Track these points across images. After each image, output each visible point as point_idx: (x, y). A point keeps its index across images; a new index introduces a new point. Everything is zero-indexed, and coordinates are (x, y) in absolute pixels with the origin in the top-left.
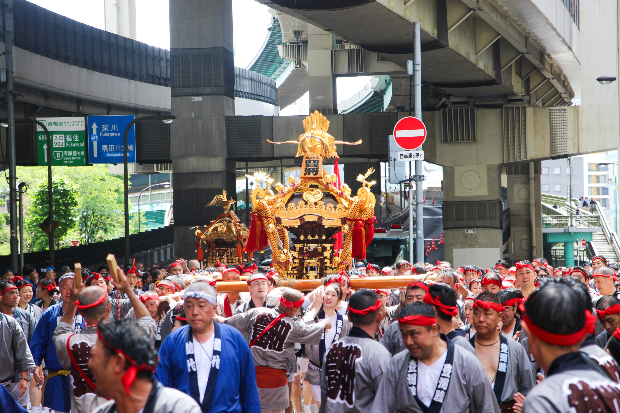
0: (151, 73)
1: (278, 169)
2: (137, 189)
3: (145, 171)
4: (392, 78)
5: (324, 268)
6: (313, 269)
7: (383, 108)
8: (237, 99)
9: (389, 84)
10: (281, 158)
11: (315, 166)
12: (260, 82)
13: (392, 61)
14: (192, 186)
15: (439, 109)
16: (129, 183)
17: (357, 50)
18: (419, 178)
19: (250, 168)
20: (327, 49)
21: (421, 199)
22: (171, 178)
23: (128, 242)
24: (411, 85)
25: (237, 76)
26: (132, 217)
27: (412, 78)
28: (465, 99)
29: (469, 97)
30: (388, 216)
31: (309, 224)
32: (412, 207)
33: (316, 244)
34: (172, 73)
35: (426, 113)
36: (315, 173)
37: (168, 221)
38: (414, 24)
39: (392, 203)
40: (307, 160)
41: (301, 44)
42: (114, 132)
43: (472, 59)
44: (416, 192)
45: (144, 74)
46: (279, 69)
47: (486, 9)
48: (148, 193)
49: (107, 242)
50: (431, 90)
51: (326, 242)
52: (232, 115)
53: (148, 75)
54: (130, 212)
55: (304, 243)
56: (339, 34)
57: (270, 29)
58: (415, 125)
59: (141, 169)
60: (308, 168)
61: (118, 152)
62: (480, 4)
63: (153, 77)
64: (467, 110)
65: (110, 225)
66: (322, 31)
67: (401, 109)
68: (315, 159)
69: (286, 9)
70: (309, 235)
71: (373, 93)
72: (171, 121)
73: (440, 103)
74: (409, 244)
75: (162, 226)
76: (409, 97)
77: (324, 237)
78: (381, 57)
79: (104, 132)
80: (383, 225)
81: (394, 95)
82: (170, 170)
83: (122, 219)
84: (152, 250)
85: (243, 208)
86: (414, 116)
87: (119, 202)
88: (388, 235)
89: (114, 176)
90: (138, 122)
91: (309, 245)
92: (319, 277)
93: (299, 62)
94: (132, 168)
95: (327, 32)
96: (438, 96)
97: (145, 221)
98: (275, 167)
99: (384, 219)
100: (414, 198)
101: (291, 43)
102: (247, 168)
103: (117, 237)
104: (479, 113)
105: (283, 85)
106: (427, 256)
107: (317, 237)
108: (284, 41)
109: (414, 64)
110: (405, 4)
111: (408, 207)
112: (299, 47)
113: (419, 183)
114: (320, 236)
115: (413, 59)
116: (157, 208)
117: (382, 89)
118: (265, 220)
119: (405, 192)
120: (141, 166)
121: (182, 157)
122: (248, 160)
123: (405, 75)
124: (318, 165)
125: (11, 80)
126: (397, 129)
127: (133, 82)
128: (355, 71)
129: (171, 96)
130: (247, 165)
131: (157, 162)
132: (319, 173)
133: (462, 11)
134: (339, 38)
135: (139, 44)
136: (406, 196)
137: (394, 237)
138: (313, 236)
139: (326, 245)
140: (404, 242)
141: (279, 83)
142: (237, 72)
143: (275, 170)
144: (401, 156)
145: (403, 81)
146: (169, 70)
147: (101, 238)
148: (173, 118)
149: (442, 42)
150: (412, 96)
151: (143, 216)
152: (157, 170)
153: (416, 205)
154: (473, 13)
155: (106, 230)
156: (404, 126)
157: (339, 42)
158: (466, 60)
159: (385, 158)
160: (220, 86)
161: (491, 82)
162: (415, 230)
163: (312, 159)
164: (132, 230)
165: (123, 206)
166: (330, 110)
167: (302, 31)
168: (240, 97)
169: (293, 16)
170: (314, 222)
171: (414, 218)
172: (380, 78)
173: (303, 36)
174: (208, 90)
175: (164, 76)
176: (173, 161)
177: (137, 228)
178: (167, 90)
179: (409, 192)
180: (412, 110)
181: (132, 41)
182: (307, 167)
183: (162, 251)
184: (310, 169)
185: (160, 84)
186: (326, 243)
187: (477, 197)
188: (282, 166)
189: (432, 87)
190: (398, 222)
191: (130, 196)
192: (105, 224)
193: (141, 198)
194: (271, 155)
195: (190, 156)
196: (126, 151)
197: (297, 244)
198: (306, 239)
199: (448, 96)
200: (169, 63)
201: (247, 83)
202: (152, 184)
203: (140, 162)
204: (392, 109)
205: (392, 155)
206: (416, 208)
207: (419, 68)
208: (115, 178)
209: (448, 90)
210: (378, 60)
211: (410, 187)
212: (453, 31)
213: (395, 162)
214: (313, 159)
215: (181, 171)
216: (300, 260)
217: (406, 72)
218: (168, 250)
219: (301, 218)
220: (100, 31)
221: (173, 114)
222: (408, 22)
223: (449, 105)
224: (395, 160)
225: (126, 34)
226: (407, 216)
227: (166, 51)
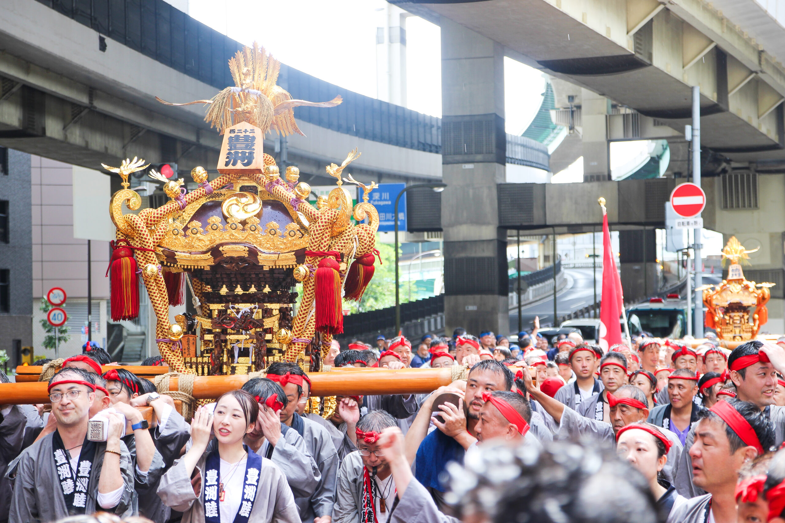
0: (422, 140)
1: (551, 237)
2: (408, 256)
3: (416, 239)
4: (669, 143)
5: (263, 351)
6: (244, 353)
7: (659, 173)
8: (508, 165)
9: (666, 149)
10: (553, 226)
11: (246, 148)
12: (532, 148)
13: (670, 125)
14: (462, 255)
15: (718, 175)
16: (400, 251)
17: (632, 114)
18: (696, 247)
19: (522, 236)
20: (602, 114)
21: (700, 267)
22: (441, 246)
23: (398, 310)
24: (689, 151)
25: (509, 142)
26: (402, 285)
27: (690, 144)
28: (746, 165)
29: (751, 162)
30: (664, 286)
31: (231, 263)
32: (690, 276)
33: (251, 303)
34: (443, 141)
35: (707, 179)
36: (246, 161)
37: (439, 289)
38: (692, 89)
39: (669, 272)
40: (233, 135)
41: (575, 109)
42: (385, 200)
43: (754, 123)
44: (694, 261)
45: (415, 142)
46: (552, 135)
47: (769, 71)
48: (418, 262)
49: (378, 311)
50: (710, 155)
51: (271, 298)
52: (503, 182)
53: (419, 142)
54: (400, 280)
55: (227, 302)
56: (615, 99)
57: (543, 94)
58: (694, 192)
59: (412, 237)
60: (233, 151)
61: (388, 220)
62: (762, 66)
63: (424, 145)
64: (748, 176)
65: (381, 293)
66: (595, 95)
67: (679, 175)
68: (248, 134)
69: (559, 74)
70: (239, 286)
71: (649, 159)
72: (441, 190)
73: (720, 169)
74: (687, 314)
75: (433, 295)
76: (687, 162)
77: (267, 290)
78: (658, 122)
79: (375, 201)
80: (659, 295)
81: (671, 160)
82: (441, 237)
83: (393, 287)
84: (422, 319)
85: (514, 276)
86: (692, 182)
87: (390, 270)
88: (665, 305)
89: (384, 244)
90: (409, 191)
91: (237, 306)
92: (253, 369)
93: (571, 128)
94: (403, 236)
95: (602, 97)
96: (717, 161)
97: (416, 290)
98: (547, 235)
99: (661, 289)
100: (692, 266)
101: (565, 108)
102: (518, 236)
103: (387, 306)
104: (761, 178)
105: (556, 152)
106: (706, 327)
107: (253, 290)
108: (557, 105)
109: (693, 129)
110: (683, 67)
111: (686, 276)
112: (573, 112)
113: (697, 252)
114: (260, 288)
115: (691, 124)
116: (426, 276)
117: (659, 154)
118: (139, 255)
119: (683, 261)
120: (412, 235)
121: (452, 225)
122: (519, 228)
123: (682, 140)
124: (253, 145)
125: (284, 151)
126: (675, 195)
127: (404, 150)
128: (630, 135)
129: (443, 164)
130: (518, 233)
131: (428, 230)
132: (254, 161)
133: (744, 73)
134: (614, 103)
135: (411, 112)
136: (684, 264)
137: (671, 307)
138: (245, 288)
139: (269, 306)
140: (682, 312)
141: (551, 150)
142: (508, 138)
143: (547, 238)
144: (679, 224)
145: (680, 146)
146: (440, 138)
147: (371, 307)
148: (444, 186)
149: (722, 106)
150: (690, 161)
151: (414, 284)
152: (428, 237)
153: (695, 275)
154: (755, 76)
155: (376, 299)
156: (681, 193)
157: (614, 106)
158: (747, 125)
159: (662, 225)
160: (492, 153)
161: (774, 147)
162: (693, 300)
163: (242, 135)
164: (403, 300)
165: (394, 274)
166: (604, 176)
167: (576, 96)
168: (511, 163)
169: (567, 80)
170: (242, 259)
171: (692, 287)
172: (657, 143)
173: (576, 102)
174: (479, 157)
175: (435, 143)
176: (444, 229)
177: (407, 297)
178: (438, 158)
179: (687, 260)
180: (690, 176)
181: (403, 109)
182: (230, 149)
183: (432, 321)
184: (237, 153)
185: (431, 151)
186: (271, 302)
187: (758, 265)
188: (554, 234)
189: (711, 152)
190: (675, 292)
191: (400, 264)
192: (375, 293)
193: (411, 266)
194: (542, 223)
195: (460, 223)
196: (396, 220)
197: (213, 302)
198: (231, 293)
199: (728, 161)
200: (440, 130)
201: (519, 149)
202: (423, 251)
203: (411, 230)
204: (670, 175)
205: (668, 222)
206: (695, 277)
207: (697, 133)
208: (385, 246)
209: (728, 155)
210: (655, 125)
211: (687, 254)
212: (734, 94)
213: (673, 230)
214: (244, 134)
215: (452, 240)
216: (216, 335)
217: (684, 137)
218: (439, 319)
219: (215, 251)
220: (372, 100)
221: (444, 182)
222: (686, 86)
223: (730, 170)
224: (672, 228)
225: (397, 102)
226: (684, 286)
227: (437, 119)
